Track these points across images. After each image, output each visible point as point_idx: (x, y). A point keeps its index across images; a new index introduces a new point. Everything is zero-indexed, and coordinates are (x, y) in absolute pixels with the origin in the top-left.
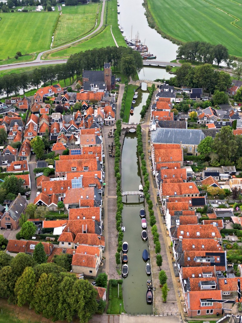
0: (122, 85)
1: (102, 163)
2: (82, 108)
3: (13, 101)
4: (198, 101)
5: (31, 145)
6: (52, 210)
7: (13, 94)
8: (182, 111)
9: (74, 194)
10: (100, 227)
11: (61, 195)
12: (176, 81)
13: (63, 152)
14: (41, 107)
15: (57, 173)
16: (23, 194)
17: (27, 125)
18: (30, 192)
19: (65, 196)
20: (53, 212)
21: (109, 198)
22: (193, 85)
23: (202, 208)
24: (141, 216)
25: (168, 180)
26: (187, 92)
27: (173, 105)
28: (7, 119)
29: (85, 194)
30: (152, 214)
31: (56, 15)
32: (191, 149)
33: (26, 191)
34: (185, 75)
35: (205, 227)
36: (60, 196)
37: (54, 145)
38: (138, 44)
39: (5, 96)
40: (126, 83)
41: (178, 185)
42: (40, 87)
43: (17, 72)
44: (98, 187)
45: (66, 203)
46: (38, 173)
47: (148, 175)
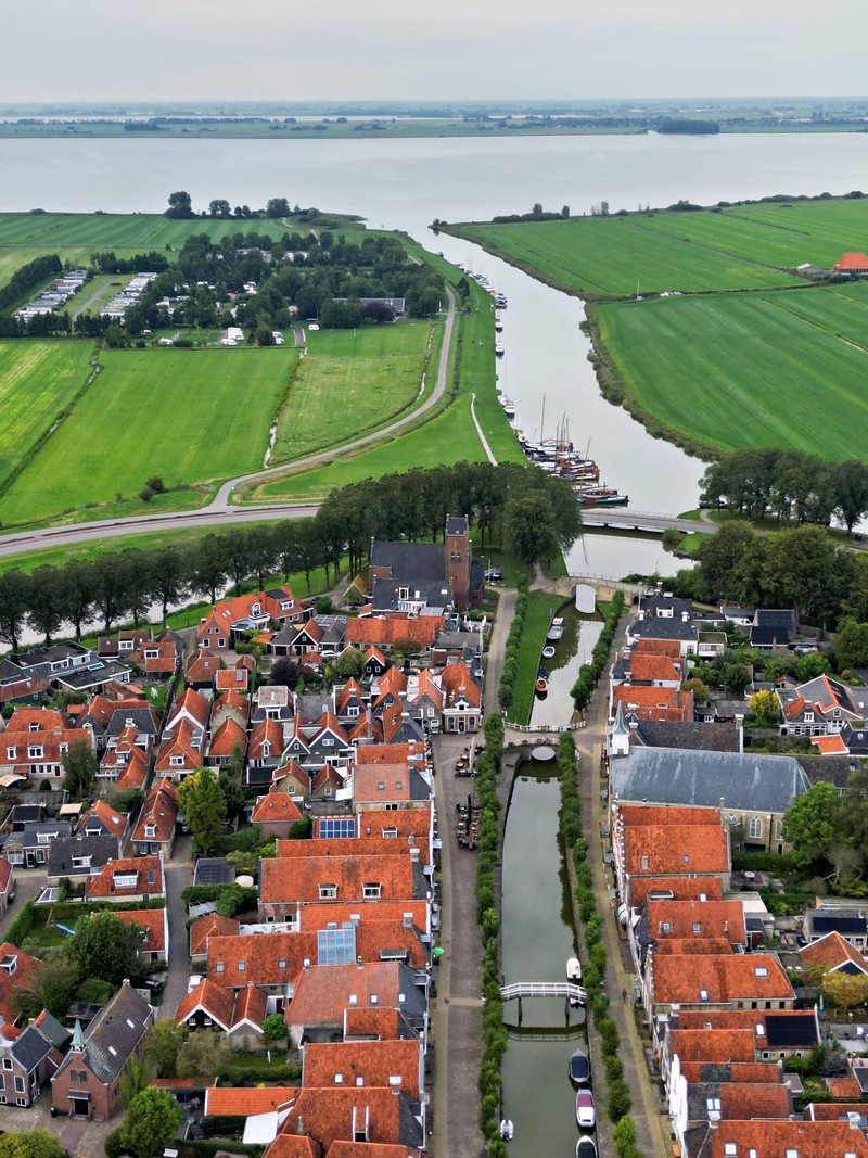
0: (507, 594)
1: (429, 870)
2: (363, 671)
3: (123, 645)
4: (779, 653)
5: (179, 798)
6: (241, 1045)
7: (126, 619)
8: (721, 690)
9: (326, 987)
10: (419, 1118)
11: (279, 989)
12: (700, 584)
13: (292, 828)
14: (223, 666)
15: (266, 906)
16: (138, 982)
17: (168, 728)
18: (165, 974)
19: (291, 992)
20: (245, 1054)
21: (456, 1007)
22: (759, 596)
23: (805, 1053)
24: (573, 1082)
25: (676, 943)
26: (738, 621)
27: (691, 664)
28: (98, 708)
29: (365, 989)
30: (615, 1073)
31: (287, 358)
32: (759, 826)
33: (150, 973)
34: (730, 561)
35: (818, 1131)
36: (274, 995)
37: (261, 803)
38: (566, 455)
39: (99, 626)
40: (522, 585)
41: (714, 964)
42: (221, 595)
43: (144, 546)
44: (415, 962)
45: (297, 1022)
46: (197, 904)
47: (599, 923)
